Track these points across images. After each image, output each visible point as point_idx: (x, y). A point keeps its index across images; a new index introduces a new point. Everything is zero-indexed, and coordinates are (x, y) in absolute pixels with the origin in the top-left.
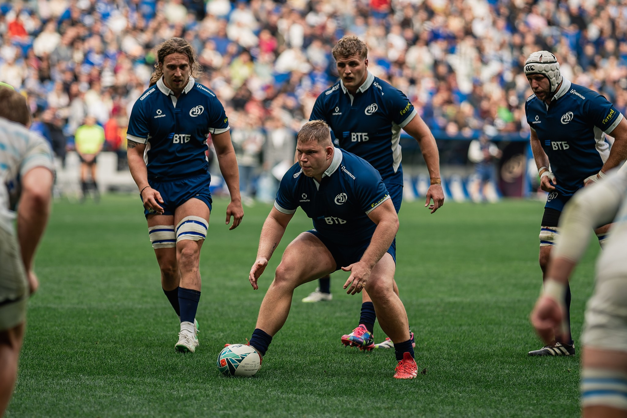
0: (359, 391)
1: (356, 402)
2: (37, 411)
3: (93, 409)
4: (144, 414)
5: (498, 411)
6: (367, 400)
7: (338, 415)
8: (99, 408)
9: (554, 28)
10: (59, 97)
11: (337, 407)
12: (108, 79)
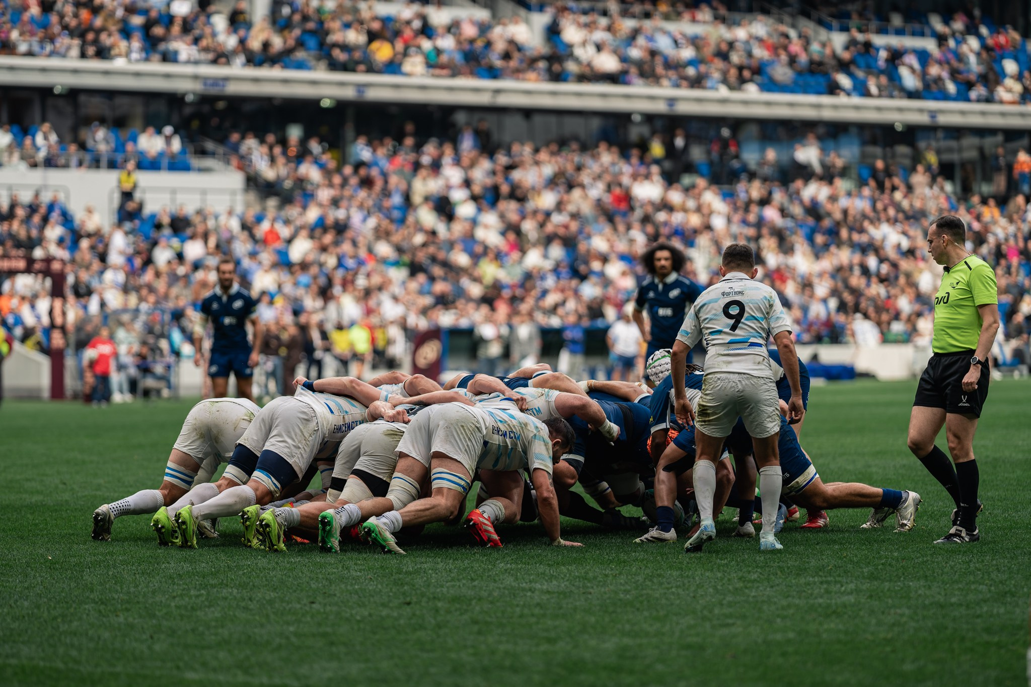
0: (588, 560)
1: (584, 571)
2: (265, 588)
3: (320, 585)
4: (371, 588)
5: (726, 574)
6: (596, 568)
7: (565, 583)
8: (326, 584)
9: (789, 219)
10: (314, 300)
11: (565, 576)
12: (361, 282)
